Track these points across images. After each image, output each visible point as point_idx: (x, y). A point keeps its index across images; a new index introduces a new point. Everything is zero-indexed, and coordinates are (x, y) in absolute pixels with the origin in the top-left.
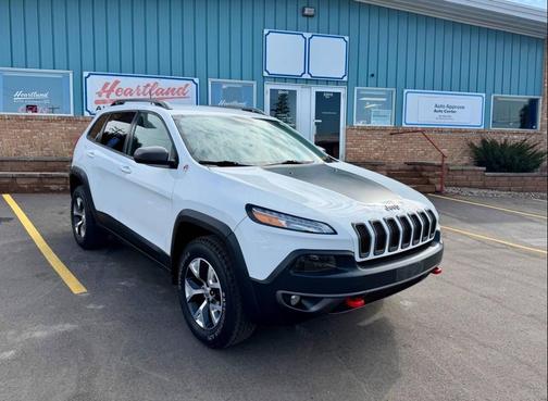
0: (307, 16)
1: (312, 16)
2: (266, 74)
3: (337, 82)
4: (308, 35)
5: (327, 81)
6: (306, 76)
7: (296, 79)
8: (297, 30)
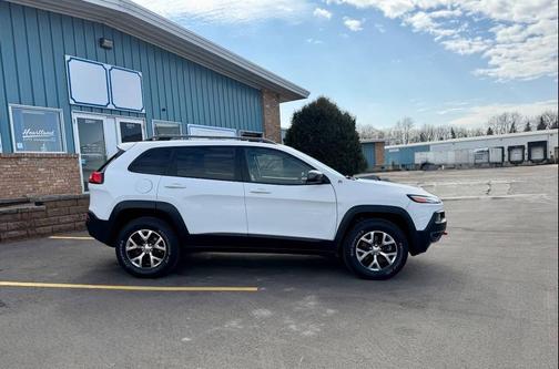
0: (105, 48)
1: (110, 48)
2: (72, 102)
3: (136, 114)
4: (108, 67)
5: (130, 113)
6: (110, 107)
7: (101, 109)
8: (97, 60)
